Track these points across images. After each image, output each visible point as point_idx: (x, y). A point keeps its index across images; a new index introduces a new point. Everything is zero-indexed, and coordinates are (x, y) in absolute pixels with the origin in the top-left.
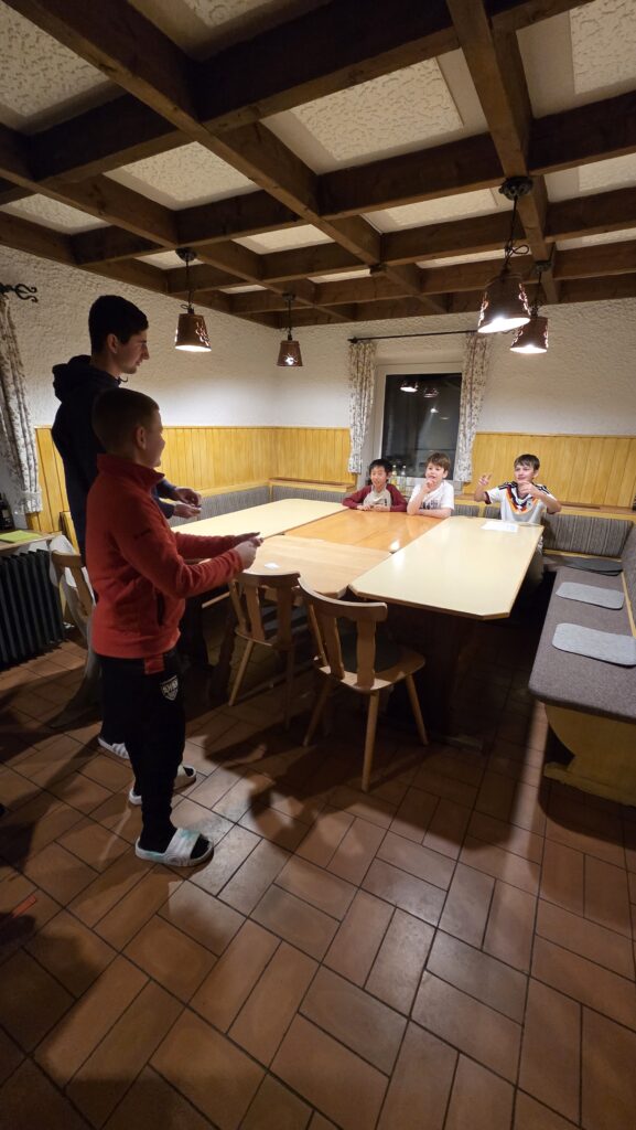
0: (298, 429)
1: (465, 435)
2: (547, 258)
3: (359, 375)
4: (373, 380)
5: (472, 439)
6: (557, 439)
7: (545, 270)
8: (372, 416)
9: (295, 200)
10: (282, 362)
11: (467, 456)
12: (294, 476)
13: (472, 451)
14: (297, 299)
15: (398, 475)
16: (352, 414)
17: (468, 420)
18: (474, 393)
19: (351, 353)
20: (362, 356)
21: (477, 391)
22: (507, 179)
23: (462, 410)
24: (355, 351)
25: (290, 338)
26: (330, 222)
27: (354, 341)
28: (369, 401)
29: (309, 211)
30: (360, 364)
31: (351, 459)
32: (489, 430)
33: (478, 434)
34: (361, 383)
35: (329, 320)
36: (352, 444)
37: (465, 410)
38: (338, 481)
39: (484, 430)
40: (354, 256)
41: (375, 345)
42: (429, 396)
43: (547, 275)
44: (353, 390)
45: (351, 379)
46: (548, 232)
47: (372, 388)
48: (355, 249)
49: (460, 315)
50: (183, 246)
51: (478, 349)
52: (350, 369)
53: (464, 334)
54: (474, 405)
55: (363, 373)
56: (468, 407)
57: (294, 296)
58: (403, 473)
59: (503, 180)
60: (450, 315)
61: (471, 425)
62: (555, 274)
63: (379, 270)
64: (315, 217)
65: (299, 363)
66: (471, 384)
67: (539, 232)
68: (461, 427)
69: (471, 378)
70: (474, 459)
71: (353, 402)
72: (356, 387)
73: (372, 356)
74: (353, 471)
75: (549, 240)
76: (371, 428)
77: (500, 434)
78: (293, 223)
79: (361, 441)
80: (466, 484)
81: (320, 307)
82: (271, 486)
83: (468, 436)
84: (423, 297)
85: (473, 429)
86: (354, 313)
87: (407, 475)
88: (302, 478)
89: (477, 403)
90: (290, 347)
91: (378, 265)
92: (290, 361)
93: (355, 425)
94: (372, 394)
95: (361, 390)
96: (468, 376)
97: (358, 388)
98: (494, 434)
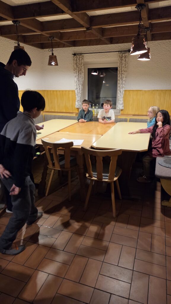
0: (53, 91)
1: (120, 91)
2: (149, 27)
3: (77, 68)
4: (83, 70)
5: (123, 93)
6: (154, 92)
7: (148, 30)
8: (83, 85)
9: (65, 7)
10: (50, 64)
11: (122, 99)
12: (53, 110)
13: (123, 97)
14: (55, 39)
15: (95, 108)
16: (76, 84)
17: (121, 85)
18: (123, 75)
19: (74, 60)
20: (78, 61)
21: (124, 74)
22: (138, 5)
23: (118, 82)
24: (75, 59)
25: (53, 54)
26: (75, 14)
27: (75, 54)
28: (82, 79)
29: (69, 11)
30: (78, 64)
31: (76, 102)
32: (129, 89)
33: (125, 91)
34: (79, 71)
35: (64, 46)
36: (76, 96)
37: (119, 82)
38: (72, 112)
39: (127, 89)
40: (81, 25)
41: (83, 56)
42: (102, 76)
43: (149, 32)
44: (76, 74)
45: (74, 70)
46: (149, 18)
47: (83, 74)
48: (82, 23)
49: (116, 45)
50: (16, 20)
51: (123, 58)
52: (74, 66)
53: (117, 52)
54: (123, 80)
55: (79, 68)
56: (121, 80)
57: (54, 38)
58: (97, 107)
59: (137, 4)
60: (112, 45)
61: (122, 87)
62: (151, 32)
63: (90, 29)
64: (70, 12)
65: (57, 64)
66: (121, 71)
67: (147, 19)
68: (119, 88)
69: (121, 69)
70: (124, 101)
71: (76, 79)
72: (76, 73)
73: (82, 61)
74: (77, 107)
75: (150, 21)
76: (83, 90)
77: (133, 91)
78: (62, 14)
79: (80, 95)
80: (122, 110)
81: (62, 42)
82: (44, 115)
83: (121, 92)
84: (103, 39)
85: (123, 89)
86: (74, 44)
87: (98, 108)
88: (56, 111)
89: (124, 79)
90: (53, 58)
91: (89, 28)
92: (53, 63)
93: (77, 88)
94: (83, 76)
95: (79, 75)
96: (120, 68)
97: (78, 74)
98: (131, 91)
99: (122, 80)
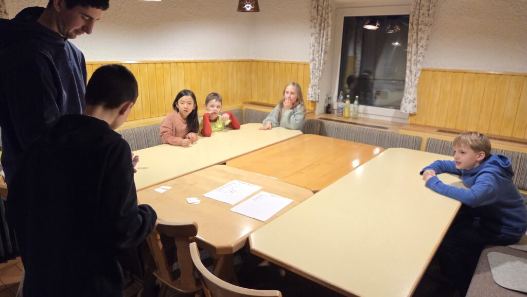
1: (411, 71)
3: (318, 17)
4: (330, 23)
5: (418, 75)
8: (329, 53)
10: (241, 8)
11: (412, 90)
12: (265, 101)
13: (418, 86)
16: (311, 51)
17: (414, 57)
18: (419, 33)
20: (321, 1)
21: (423, 32)
23: (409, 49)
28: (327, 39)
30: (319, 8)
31: (310, 89)
32: (435, 67)
33: (423, 70)
34: (320, 25)
36: (311, 76)
37: (411, 49)
39: (429, 67)
44: (313, 30)
45: (312, 21)
47: (330, 28)
52: (310, 12)
54: (420, 44)
55: (322, 16)
56: (414, 46)
61: (417, 62)
65: (256, 9)
66: (418, 24)
68: (408, 64)
69: (418, 20)
70: (419, 94)
71: (312, 40)
72: (315, 27)
74: (311, 99)
76: (330, 62)
77: (444, 71)
79: (318, 74)
80: (411, 115)
82: (244, 109)
83: (414, 71)
85: (419, 66)
89: (423, 42)
92: (248, 7)
93: (314, 60)
94: (330, 33)
95: (320, 31)
96: (415, 18)
97: (318, 28)
98: (440, 71)
99: (417, 45)
